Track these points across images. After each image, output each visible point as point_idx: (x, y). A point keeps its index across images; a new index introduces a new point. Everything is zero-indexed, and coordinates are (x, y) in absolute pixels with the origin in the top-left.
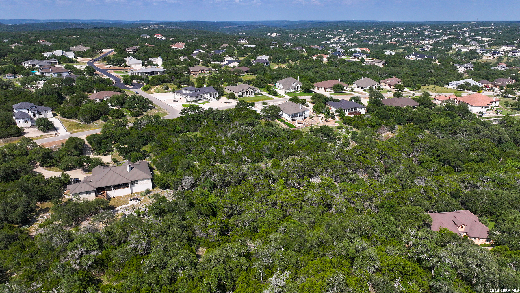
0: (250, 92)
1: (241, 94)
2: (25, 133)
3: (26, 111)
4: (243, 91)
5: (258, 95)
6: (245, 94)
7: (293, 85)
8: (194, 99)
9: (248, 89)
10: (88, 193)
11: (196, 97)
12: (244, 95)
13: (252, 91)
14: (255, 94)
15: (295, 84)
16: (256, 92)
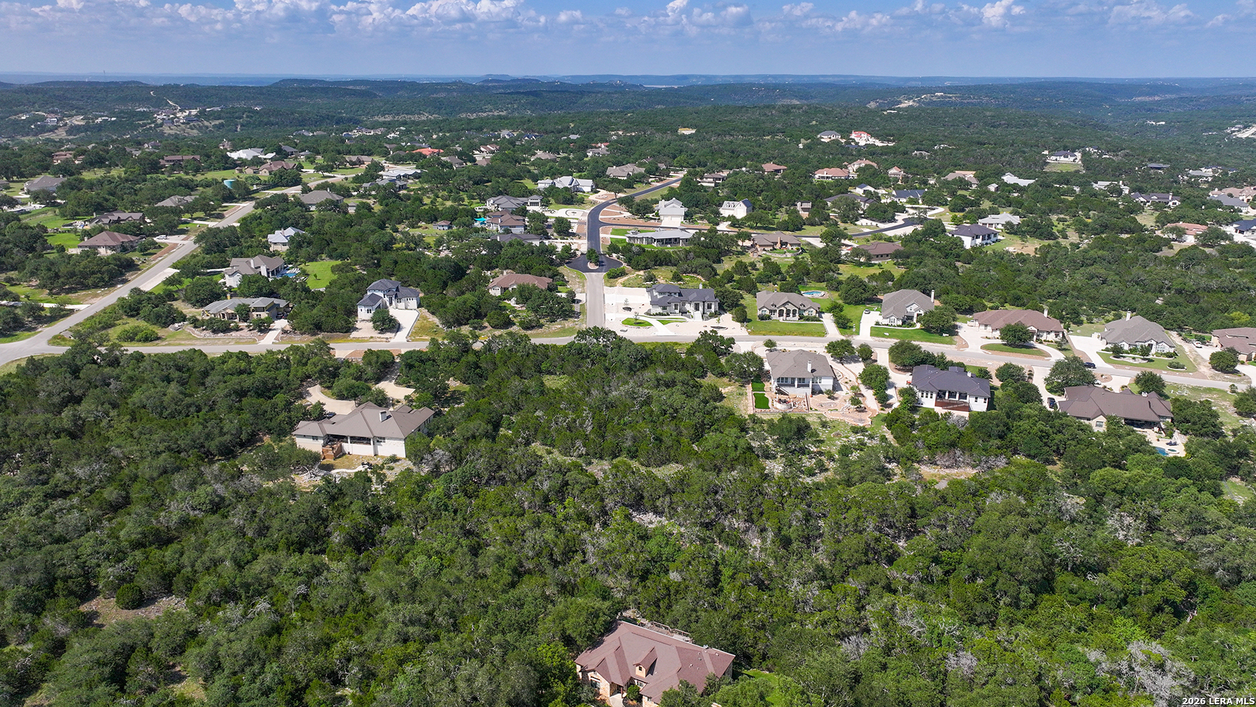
0: (788, 311)
1: (768, 313)
2: (356, 329)
3: (381, 294)
4: (773, 308)
5: (808, 320)
6: (777, 314)
7: (908, 309)
8: (659, 310)
9: (784, 305)
10: (315, 438)
11: (664, 308)
12: (775, 316)
13: (794, 311)
14: (801, 318)
15: (915, 306)
16: (806, 314)
